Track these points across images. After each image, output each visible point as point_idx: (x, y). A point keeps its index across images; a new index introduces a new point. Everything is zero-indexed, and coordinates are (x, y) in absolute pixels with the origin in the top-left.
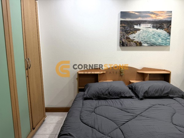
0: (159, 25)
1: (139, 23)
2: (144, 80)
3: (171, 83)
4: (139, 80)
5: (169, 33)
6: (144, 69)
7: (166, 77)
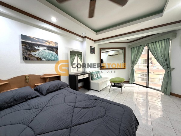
0: (51, 49)
1: (38, 46)
2: (45, 82)
3: (61, 81)
4: (42, 83)
5: (57, 54)
6: (45, 75)
7: (58, 78)
